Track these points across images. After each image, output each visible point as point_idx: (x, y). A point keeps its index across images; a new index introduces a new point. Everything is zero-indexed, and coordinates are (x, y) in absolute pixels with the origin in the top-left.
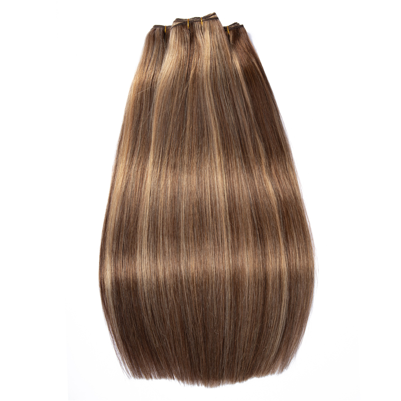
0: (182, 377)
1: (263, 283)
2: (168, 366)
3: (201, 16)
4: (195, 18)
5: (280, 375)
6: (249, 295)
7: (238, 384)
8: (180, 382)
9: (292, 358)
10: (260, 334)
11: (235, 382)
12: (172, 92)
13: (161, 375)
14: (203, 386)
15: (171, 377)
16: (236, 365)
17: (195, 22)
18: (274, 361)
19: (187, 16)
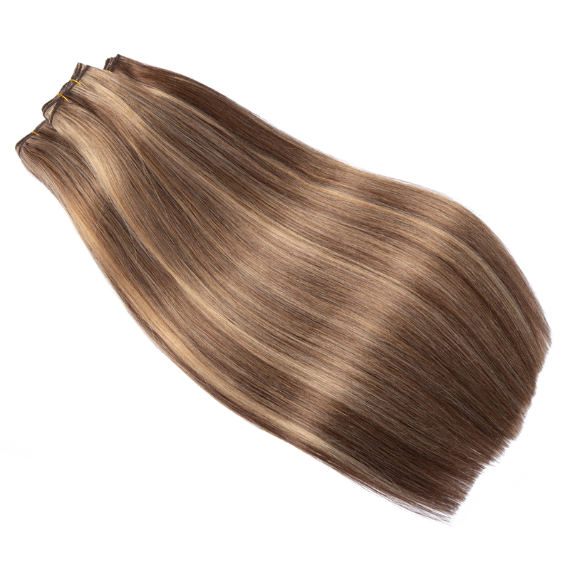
0: (488, 456)
1: (448, 268)
2: (464, 459)
3: (68, 79)
4: (64, 86)
5: (552, 345)
6: (451, 294)
7: (534, 400)
8: (491, 463)
9: (543, 315)
10: (500, 322)
11: (530, 400)
12: (133, 187)
13: (470, 478)
14: (511, 441)
15: (479, 468)
16: (513, 379)
17: (71, 88)
18: (535, 335)
19: (53, 92)
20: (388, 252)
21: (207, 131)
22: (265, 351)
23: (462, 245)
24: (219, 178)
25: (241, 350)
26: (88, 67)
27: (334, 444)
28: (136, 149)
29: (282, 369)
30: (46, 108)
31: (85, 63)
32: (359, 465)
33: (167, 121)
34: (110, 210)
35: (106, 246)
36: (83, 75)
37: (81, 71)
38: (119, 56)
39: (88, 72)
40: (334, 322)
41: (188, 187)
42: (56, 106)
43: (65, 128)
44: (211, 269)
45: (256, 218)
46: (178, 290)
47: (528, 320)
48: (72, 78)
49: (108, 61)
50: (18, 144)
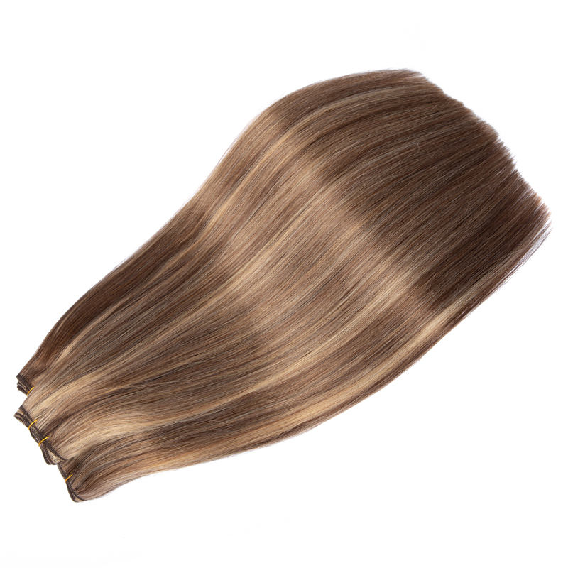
0: (507, 163)
1: (323, 140)
2: (504, 184)
3: (27, 430)
4: (33, 436)
5: (421, 72)
7: (467, 105)
8: (514, 162)
9: (391, 71)
11: (466, 109)
12: (152, 403)
13: (523, 186)
14: (499, 138)
15: (515, 175)
16: (443, 117)
17: (37, 430)
18: (408, 84)
19: (35, 448)
20: (290, 189)
21: (119, 317)
22: (347, 332)
23: (307, 119)
24: (167, 321)
25: (338, 354)
26: (22, 408)
27: (459, 296)
28: (116, 388)
29: (369, 322)
30: (48, 460)
31: (17, 409)
32: (484, 279)
33: (98, 351)
34: (166, 431)
35: (199, 446)
36: (28, 415)
37: (24, 416)
38: (18, 376)
39: (26, 410)
40: (340, 259)
41: (167, 353)
42: (49, 449)
43: (73, 449)
44: (252, 356)
45: (214, 301)
46: (261, 393)
47: (392, 86)
48: (28, 427)
49: (20, 388)
50: (73, 498)
